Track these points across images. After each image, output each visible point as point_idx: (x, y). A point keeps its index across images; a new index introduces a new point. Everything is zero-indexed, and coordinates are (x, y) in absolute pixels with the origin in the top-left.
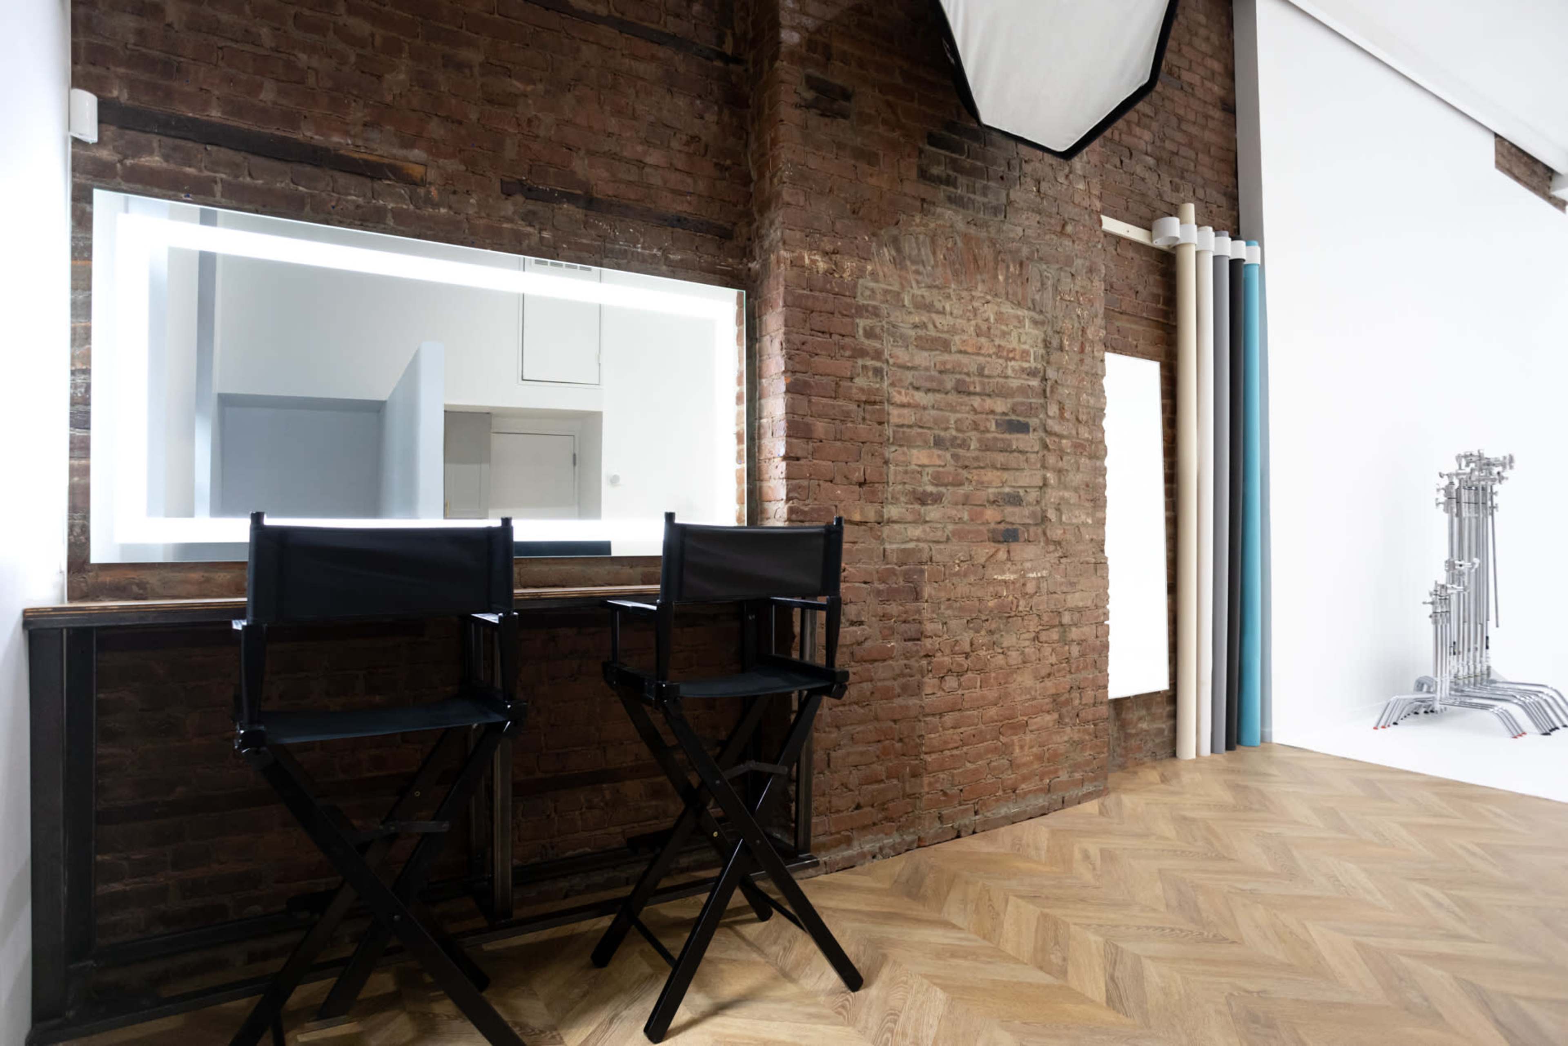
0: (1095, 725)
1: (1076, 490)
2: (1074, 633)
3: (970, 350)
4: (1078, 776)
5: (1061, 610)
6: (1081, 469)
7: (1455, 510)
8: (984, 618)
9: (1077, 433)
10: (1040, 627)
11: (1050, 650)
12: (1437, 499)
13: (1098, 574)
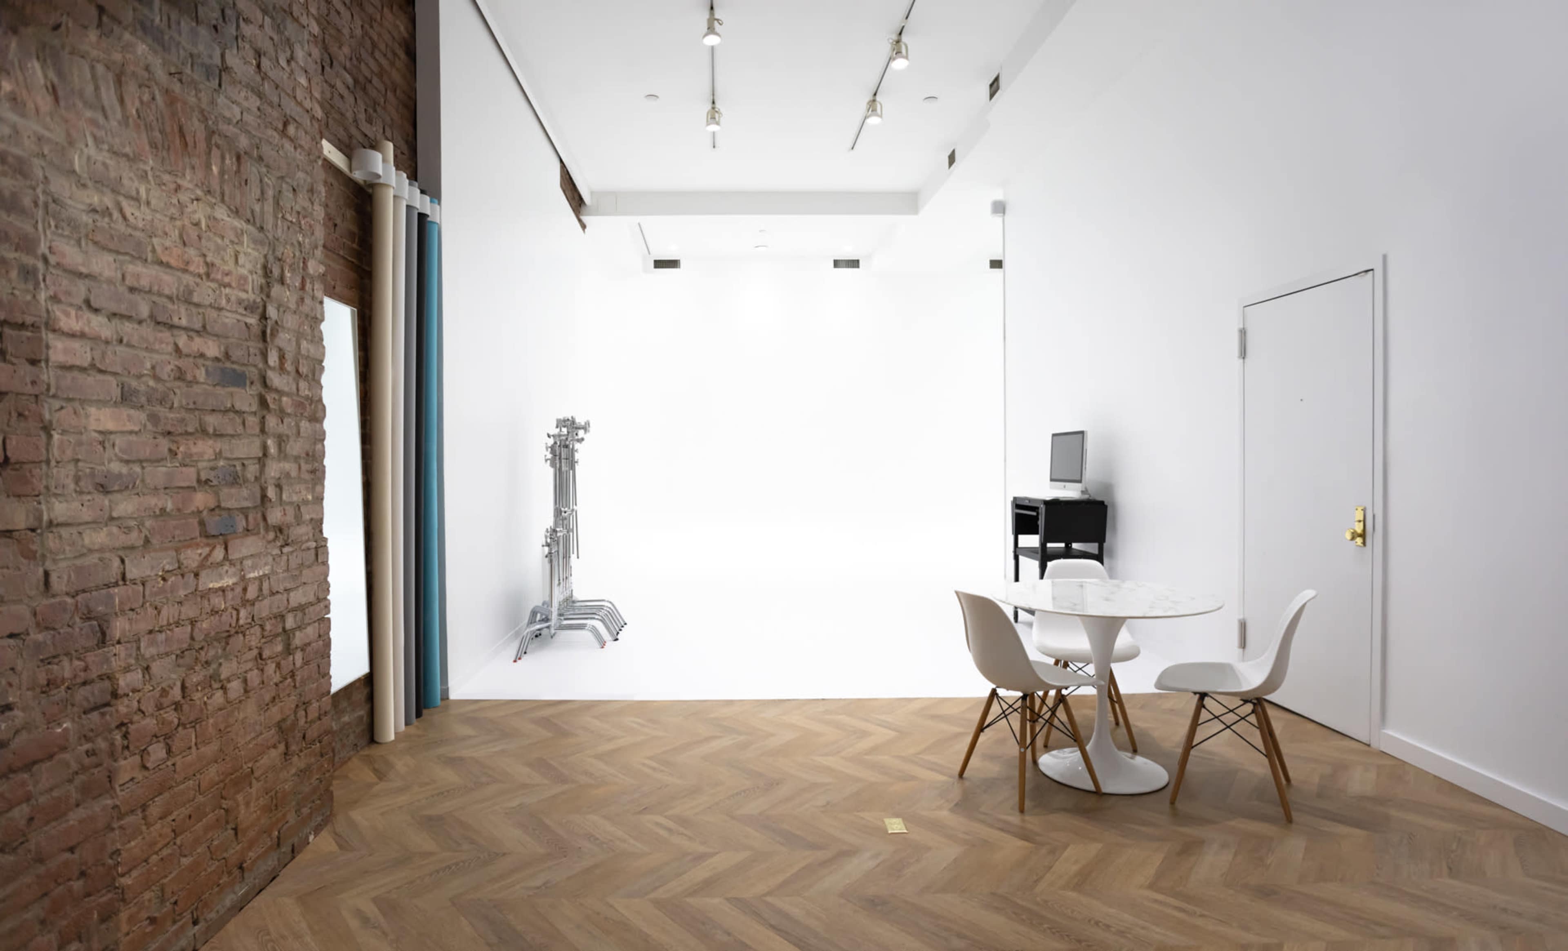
0: (320, 742)
1: (297, 459)
2: (298, 639)
3: (173, 262)
4: (306, 811)
5: (284, 613)
6: (301, 435)
7: (558, 465)
8: (197, 647)
9: (298, 390)
10: (263, 640)
11: (274, 665)
12: (546, 456)
13: (320, 561)
